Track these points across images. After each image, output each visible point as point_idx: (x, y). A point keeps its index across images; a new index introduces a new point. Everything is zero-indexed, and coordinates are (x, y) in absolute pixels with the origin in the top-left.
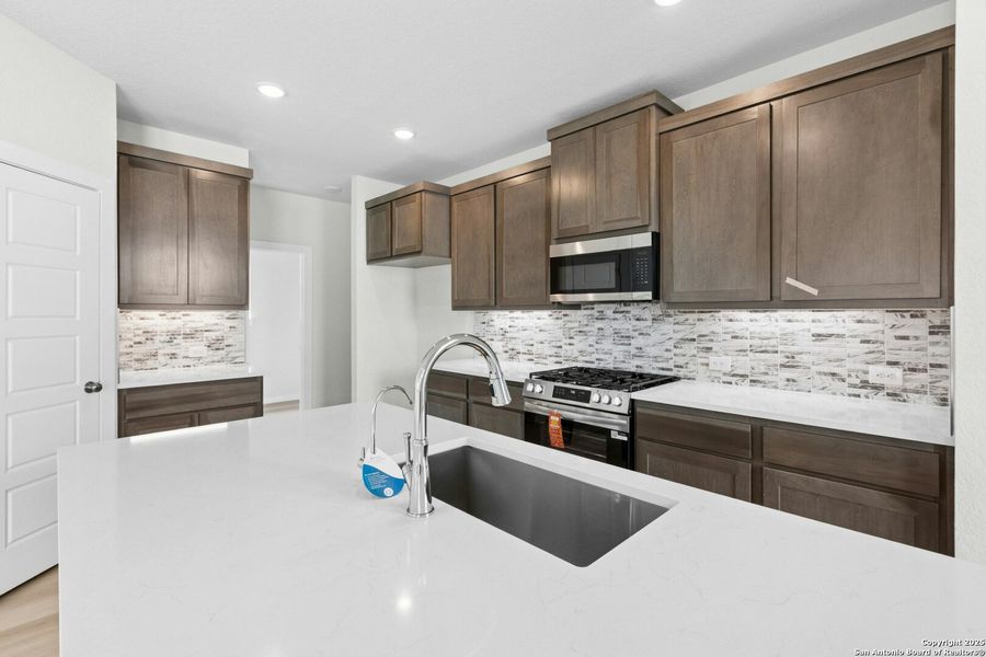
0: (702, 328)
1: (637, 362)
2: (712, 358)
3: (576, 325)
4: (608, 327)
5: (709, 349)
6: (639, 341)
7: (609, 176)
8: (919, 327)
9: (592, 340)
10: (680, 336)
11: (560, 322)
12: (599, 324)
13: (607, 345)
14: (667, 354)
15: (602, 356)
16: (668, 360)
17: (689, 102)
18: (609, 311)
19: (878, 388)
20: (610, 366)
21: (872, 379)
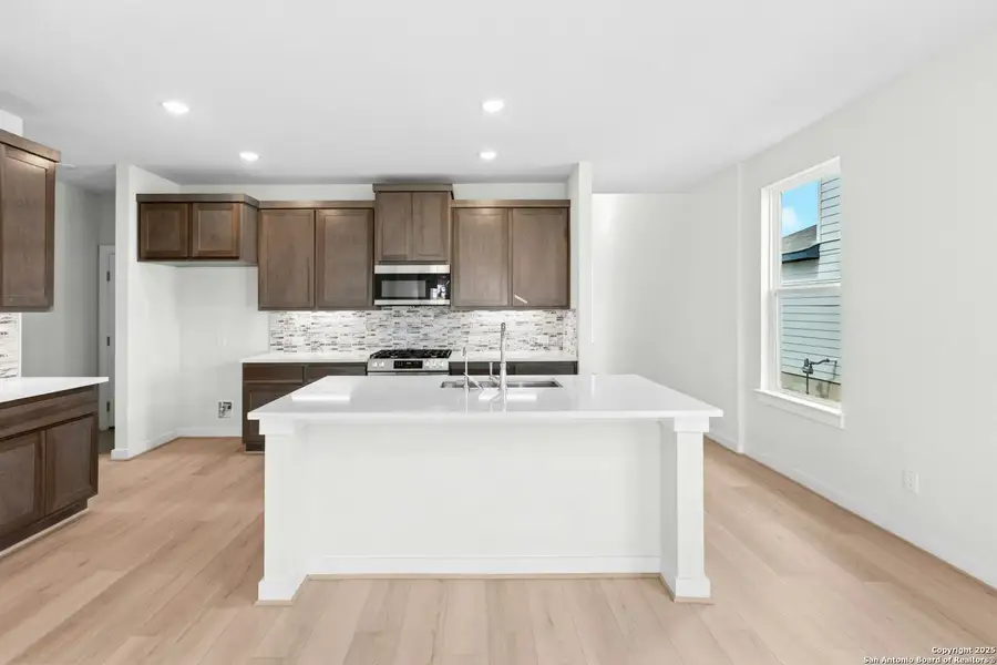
0: (463, 321)
1: (425, 343)
2: (470, 338)
3: (377, 321)
4: (403, 321)
5: (468, 333)
6: (425, 330)
7: (422, 227)
8: (553, 317)
9: (390, 331)
10: (451, 325)
11: (364, 319)
12: (397, 320)
13: (402, 334)
14: (444, 337)
15: (397, 342)
16: (443, 341)
17: (462, 193)
18: (404, 311)
19: (540, 345)
20: (405, 348)
21: (538, 341)
